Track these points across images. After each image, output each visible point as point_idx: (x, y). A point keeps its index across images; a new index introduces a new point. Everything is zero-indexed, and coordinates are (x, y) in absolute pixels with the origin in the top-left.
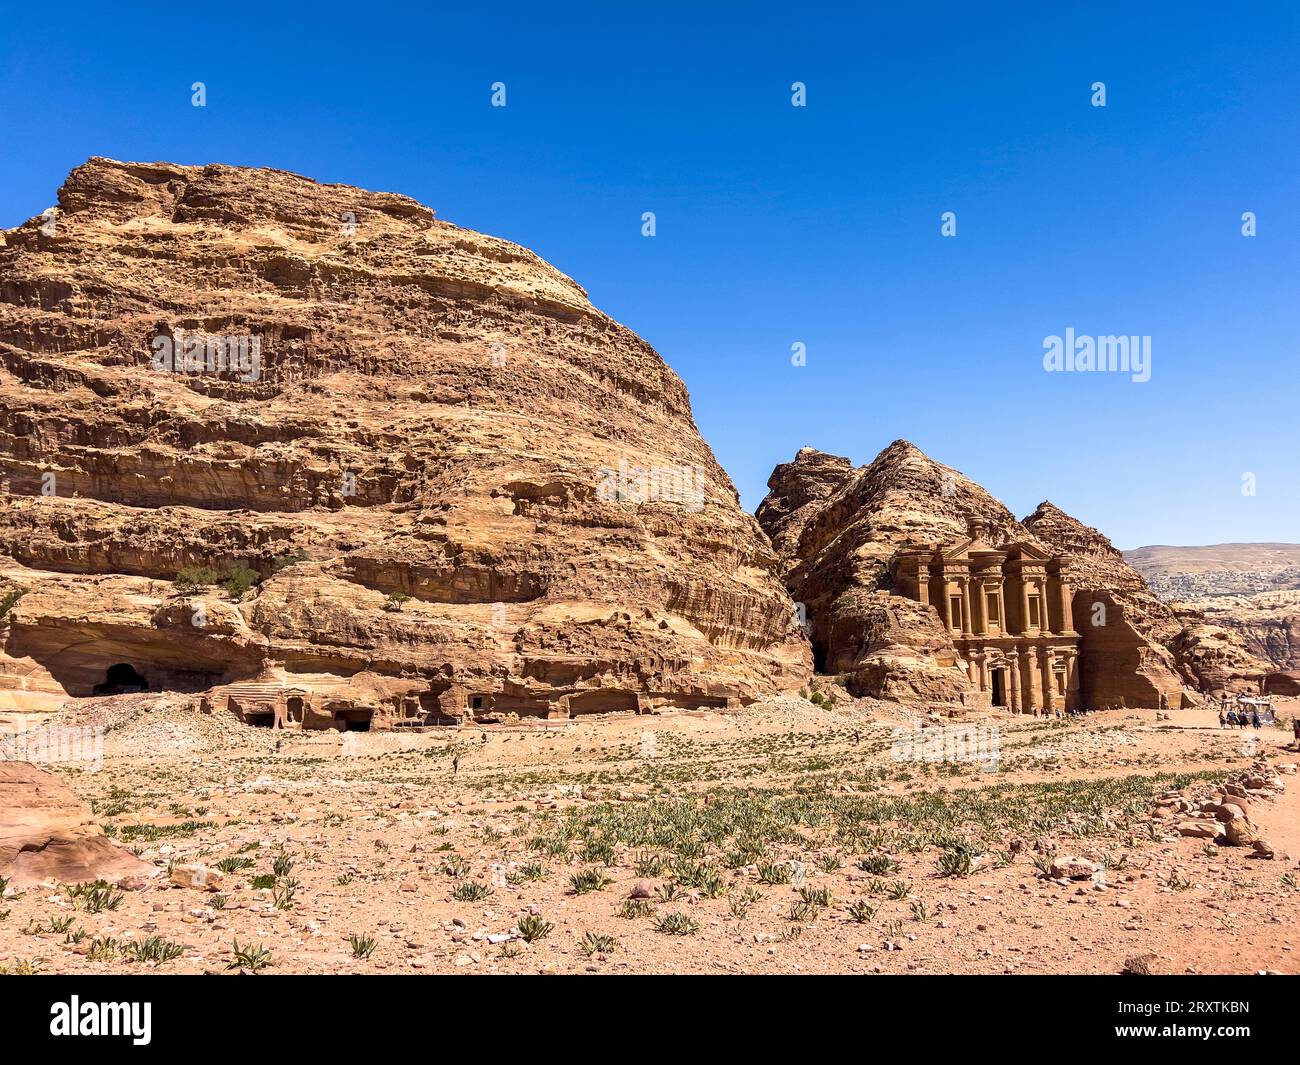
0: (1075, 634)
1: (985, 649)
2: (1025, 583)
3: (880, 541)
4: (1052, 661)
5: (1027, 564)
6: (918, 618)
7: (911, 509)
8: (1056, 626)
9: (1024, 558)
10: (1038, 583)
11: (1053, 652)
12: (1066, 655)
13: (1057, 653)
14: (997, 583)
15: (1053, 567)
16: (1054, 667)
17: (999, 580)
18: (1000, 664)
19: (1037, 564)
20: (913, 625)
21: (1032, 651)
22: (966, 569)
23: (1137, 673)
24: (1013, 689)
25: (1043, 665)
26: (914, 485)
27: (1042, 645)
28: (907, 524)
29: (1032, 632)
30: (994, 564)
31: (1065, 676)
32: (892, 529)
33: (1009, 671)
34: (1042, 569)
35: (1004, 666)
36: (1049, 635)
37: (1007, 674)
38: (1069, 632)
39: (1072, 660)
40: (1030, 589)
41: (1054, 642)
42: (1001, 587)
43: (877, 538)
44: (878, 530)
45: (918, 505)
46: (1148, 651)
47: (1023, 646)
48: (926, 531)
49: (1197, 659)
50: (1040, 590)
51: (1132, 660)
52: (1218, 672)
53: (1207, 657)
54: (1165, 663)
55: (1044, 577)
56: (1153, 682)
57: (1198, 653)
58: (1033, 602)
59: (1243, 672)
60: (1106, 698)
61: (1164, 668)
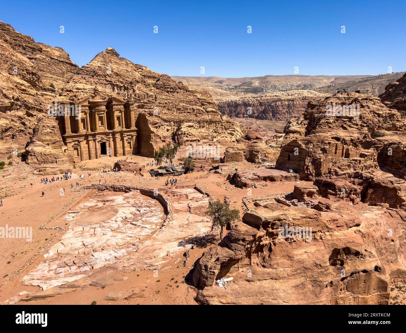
0: (136, 129)
1: (97, 136)
2: (114, 112)
3: (65, 96)
4: (125, 138)
5: (115, 105)
6: (50, 131)
7: (80, 83)
8: (128, 126)
9: (114, 103)
10: (121, 112)
11: (126, 135)
12: (132, 136)
13: (127, 135)
14: (103, 112)
15: (127, 106)
16: (126, 140)
17: (104, 111)
18: (104, 141)
19: (120, 105)
21: (118, 136)
22: (87, 108)
23: (150, 142)
24: (110, 149)
25: (122, 139)
26: (85, 73)
27: (122, 133)
28: (77, 89)
29: (117, 128)
30: (101, 105)
31: (132, 143)
32: (70, 91)
33: (108, 143)
34: (122, 107)
35: (106, 141)
36: (125, 129)
37: (107, 144)
38: (134, 128)
39: (134, 137)
40: (117, 114)
41: (126, 132)
42: (105, 113)
43: (64, 95)
44: (65, 91)
45: (84, 81)
46: (155, 135)
47: (114, 134)
48: (83, 92)
49: (179, 135)
50: (122, 114)
51: (149, 138)
52: (182, 140)
53: (181, 134)
54: (161, 138)
55: (123, 109)
56: (154, 146)
57: (180, 133)
58: (118, 118)
59: (190, 139)
60: (143, 150)
61: (160, 140)
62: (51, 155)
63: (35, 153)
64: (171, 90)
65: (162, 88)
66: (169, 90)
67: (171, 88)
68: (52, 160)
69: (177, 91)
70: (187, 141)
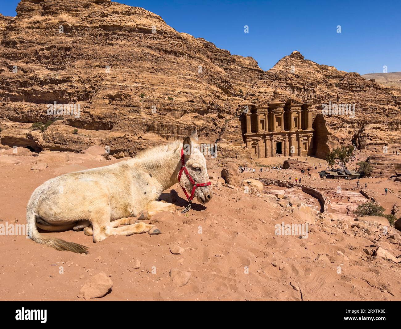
0: (313, 130)
1: (273, 136)
2: (291, 113)
3: (249, 99)
4: (301, 139)
5: (292, 106)
6: (234, 130)
7: (263, 87)
8: (305, 126)
9: (292, 104)
10: (298, 113)
11: (302, 136)
12: (308, 137)
13: (303, 136)
14: (281, 114)
15: (305, 107)
16: (302, 141)
17: (282, 113)
18: (280, 141)
19: (297, 106)
20: (231, 133)
21: (294, 137)
22: (266, 110)
23: (327, 144)
24: (285, 149)
25: (298, 140)
26: (267, 77)
27: (297, 134)
28: (259, 93)
29: (294, 129)
30: (280, 107)
31: (307, 144)
32: (253, 95)
33: (284, 143)
34: (300, 108)
35: (282, 141)
36: (301, 130)
37: (283, 144)
38: (310, 129)
39: (310, 139)
40: (294, 115)
41: (302, 132)
42: (283, 115)
43: (247, 99)
44: (249, 95)
45: (266, 85)
46: (332, 136)
47: (290, 135)
48: (264, 95)
49: (361, 137)
50: (299, 115)
51: (326, 139)
52: (365, 142)
53: (364, 136)
54: (338, 140)
55: (300, 111)
56: (330, 148)
57: (362, 135)
58: (295, 119)
59: (375, 142)
60: (319, 152)
61: (337, 142)
62: (232, 151)
63: (220, 149)
64: (357, 89)
65: (347, 87)
66: (354, 89)
67: (358, 87)
68: (233, 155)
69: (364, 89)
70: (371, 144)
